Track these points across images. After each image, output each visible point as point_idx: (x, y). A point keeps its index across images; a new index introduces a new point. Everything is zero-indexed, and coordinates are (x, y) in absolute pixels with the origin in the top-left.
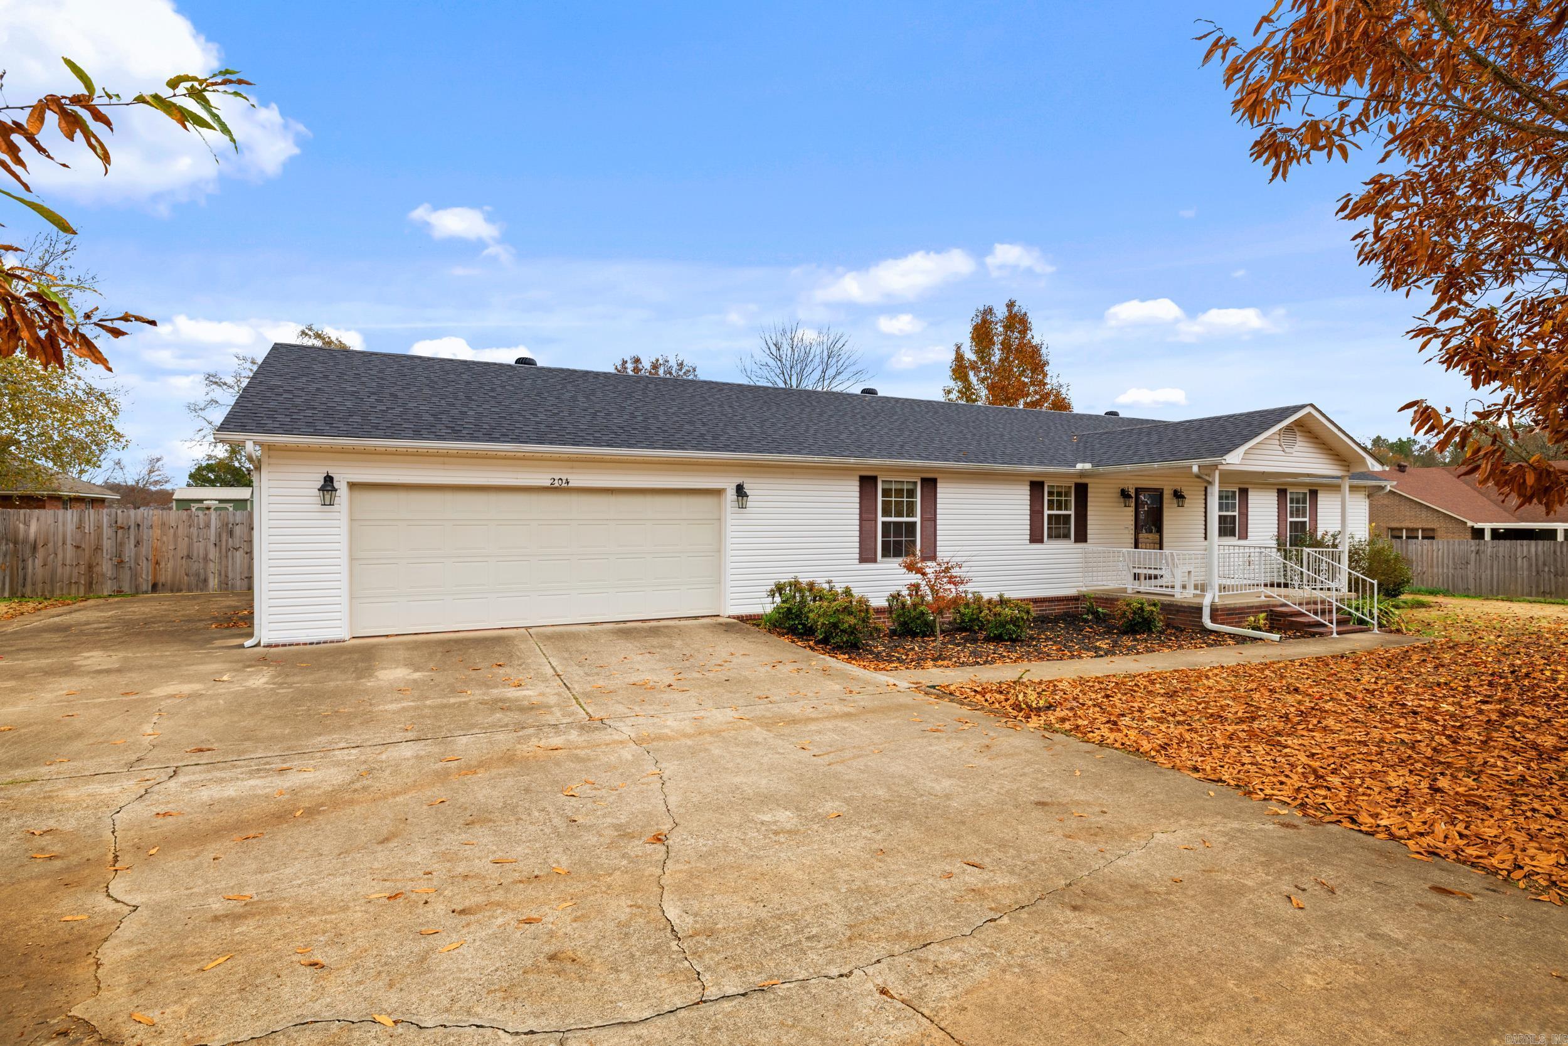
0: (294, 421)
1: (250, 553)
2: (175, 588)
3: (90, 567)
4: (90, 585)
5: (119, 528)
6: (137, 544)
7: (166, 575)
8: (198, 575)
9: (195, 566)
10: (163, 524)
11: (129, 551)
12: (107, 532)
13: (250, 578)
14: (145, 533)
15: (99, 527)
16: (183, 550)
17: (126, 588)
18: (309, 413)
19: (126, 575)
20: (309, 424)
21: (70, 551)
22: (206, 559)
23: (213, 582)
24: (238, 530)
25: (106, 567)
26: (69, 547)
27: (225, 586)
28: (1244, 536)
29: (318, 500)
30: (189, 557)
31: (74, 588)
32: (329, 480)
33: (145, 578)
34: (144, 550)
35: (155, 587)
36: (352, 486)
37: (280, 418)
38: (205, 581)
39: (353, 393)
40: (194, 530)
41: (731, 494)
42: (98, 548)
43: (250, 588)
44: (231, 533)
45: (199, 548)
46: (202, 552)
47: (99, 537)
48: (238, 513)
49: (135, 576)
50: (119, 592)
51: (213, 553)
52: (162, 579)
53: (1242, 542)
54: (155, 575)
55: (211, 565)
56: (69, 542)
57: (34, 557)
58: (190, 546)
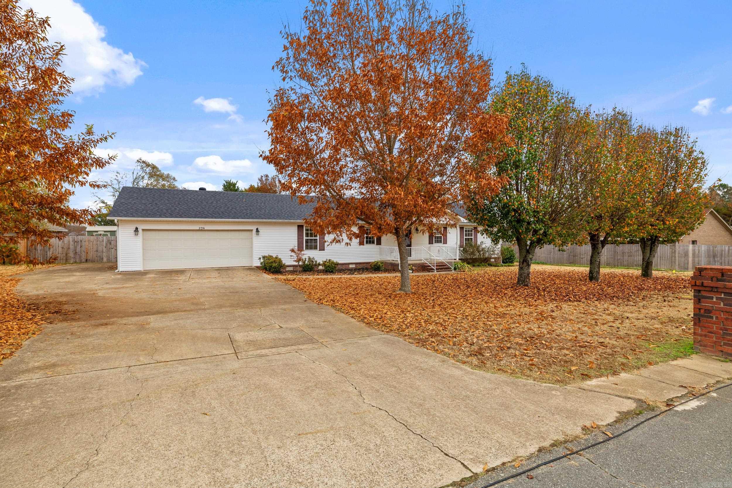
0: (128, 213)
1: (116, 250)
2: (93, 261)
3: (66, 254)
4: (67, 260)
5: (75, 242)
6: (81, 247)
7: (90, 257)
8: (100, 257)
9: (99, 254)
10: (89, 241)
11: (78, 249)
12: (71, 243)
13: (117, 258)
14: (83, 243)
15: (69, 242)
16: (95, 249)
17: (78, 261)
18: (131, 210)
19: (78, 257)
20: (131, 214)
21: (60, 249)
22: (102, 252)
23: (105, 260)
24: (112, 242)
25: (71, 255)
26: (60, 248)
27: (109, 261)
28: (445, 242)
29: (134, 234)
30: (97, 251)
31: (62, 260)
32: (137, 228)
33: (83, 259)
34: (83, 249)
35: (86, 260)
36: (143, 230)
37: (124, 212)
38: (102, 259)
39: (144, 204)
40: (99, 242)
41: (254, 231)
42: (69, 248)
43: (117, 261)
44: (110, 243)
45: (100, 249)
46: (101, 250)
47: (69, 245)
48: (113, 237)
49: (80, 257)
50: (76, 262)
51: (105, 250)
52: (89, 258)
53: (444, 245)
54: (87, 257)
55: (104, 254)
56: (60, 246)
57: (50, 251)
58: (97, 247)
